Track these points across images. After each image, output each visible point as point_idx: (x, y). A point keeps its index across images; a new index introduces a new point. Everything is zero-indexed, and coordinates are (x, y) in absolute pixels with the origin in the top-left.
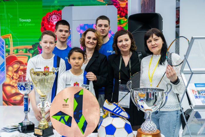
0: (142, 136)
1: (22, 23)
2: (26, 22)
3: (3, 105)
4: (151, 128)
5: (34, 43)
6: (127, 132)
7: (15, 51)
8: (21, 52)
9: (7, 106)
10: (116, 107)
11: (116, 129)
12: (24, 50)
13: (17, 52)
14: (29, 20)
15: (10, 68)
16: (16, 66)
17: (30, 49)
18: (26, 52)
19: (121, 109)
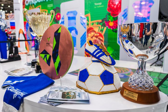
0: (125, 91)
1: (96, 6)
2: (98, 5)
3: (85, 56)
4: (141, 83)
5: (102, 18)
6: (103, 82)
7: (92, 24)
8: (95, 25)
9: (87, 57)
10: (96, 48)
11: (89, 75)
12: (97, 23)
13: (93, 25)
14: (100, 4)
15: (89, 35)
16: (93, 34)
17: (101, 23)
18: (98, 24)
19: (103, 52)
